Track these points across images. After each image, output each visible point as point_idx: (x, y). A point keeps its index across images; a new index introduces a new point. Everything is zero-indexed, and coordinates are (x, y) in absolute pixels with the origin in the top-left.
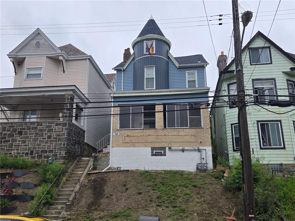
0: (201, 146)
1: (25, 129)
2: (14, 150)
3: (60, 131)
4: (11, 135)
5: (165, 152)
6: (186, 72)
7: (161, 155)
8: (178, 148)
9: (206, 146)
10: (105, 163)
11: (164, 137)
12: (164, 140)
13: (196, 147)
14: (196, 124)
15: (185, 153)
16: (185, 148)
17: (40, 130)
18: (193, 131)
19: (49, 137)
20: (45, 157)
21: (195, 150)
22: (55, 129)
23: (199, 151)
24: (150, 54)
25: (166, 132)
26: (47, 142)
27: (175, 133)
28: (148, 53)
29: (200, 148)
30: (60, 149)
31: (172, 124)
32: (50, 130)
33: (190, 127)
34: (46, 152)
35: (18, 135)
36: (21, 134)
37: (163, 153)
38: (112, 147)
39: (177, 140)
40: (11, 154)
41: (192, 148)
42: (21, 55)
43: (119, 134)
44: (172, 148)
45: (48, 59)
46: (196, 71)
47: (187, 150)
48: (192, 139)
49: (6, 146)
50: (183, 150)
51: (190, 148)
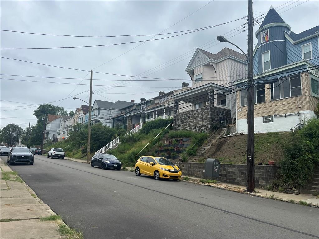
0: (300, 111)
1: (191, 115)
2: (188, 127)
3: (207, 114)
4: (186, 119)
5: (272, 119)
6: (302, 46)
7: (270, 121)
8: (282, 115)
9: (305, 110)
10: (234, 130)
11: (271, 107)
12: (271, 110)
13: (296, 112)
14: (297, 93)
15: (288, 118)
16: (287, 114)
17: (198, 114)
18: (293, 99)
19: (202, 118)
20: (201, 130)
21: (295, 115)
22: (204, 113)
23: (299, 115)
24: (266, 42)
25: (272, 104)
26: (201, 121)
27: (279, 104)
28: (264, 42)
29: (300, 112)
30: (207, 124)
31: (277, 97)
32: (202, 114)
33: (291, 96)
34: (201, 127)
35: (189, 119)
36: (190, 118)
37: (271, 120)
38: (238, 120)
39: (281, 109)
40: (187, 129)
41: (293, 113)
42: (191, 68)
43: (241, 110)
44: (277, 115)
45: (205, 67)
46: (311, 43)
47: (289, 115)
48: (294, 106)
49: (184, 125)
50: (286, 116)
51: (291, 113)
